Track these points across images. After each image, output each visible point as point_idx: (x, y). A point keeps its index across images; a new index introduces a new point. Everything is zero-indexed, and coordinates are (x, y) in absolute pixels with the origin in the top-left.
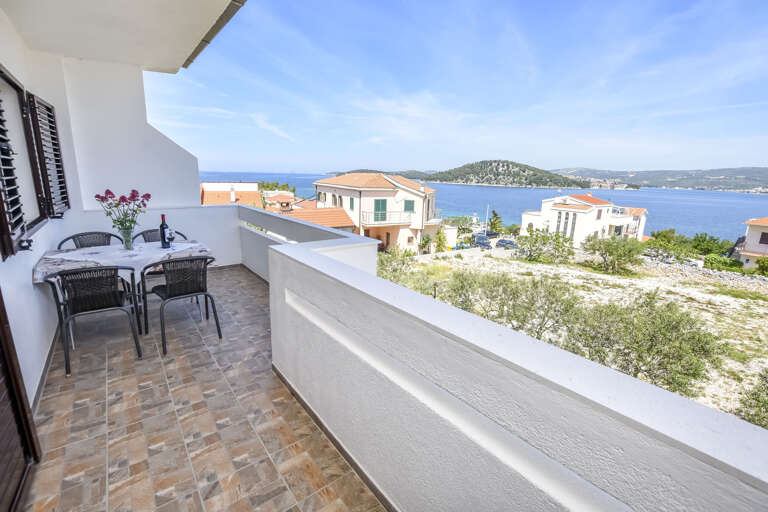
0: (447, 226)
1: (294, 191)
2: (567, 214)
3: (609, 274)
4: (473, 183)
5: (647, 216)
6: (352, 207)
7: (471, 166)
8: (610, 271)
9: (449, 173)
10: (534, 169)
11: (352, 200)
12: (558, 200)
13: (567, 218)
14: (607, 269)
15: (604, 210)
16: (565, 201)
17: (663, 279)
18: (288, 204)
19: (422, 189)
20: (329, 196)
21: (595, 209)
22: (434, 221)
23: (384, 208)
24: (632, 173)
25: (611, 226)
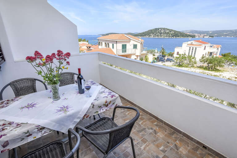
0: (149, 54)
1: (88, 42)
2: (193, 48)
3: (210, 71)
4: (152, 37)
5: (221, 48)
6: (113, 47)
7: (151, 30)
8: (211, 70)
9: (143, 33)
10: (174, 31)
11: (113, 45)
12: (189, 43)
13: (192, 50)
14: (209, 69)
15: (207, 46)
16: (192, 43)
17: (231, 72)
18: (90, 47)
19: (140, 40)
20: (104, 43)
21: (204, 45)
22: (144, 52)
23: (126, 48)
24: (211, 31)
25: (208, 52)
